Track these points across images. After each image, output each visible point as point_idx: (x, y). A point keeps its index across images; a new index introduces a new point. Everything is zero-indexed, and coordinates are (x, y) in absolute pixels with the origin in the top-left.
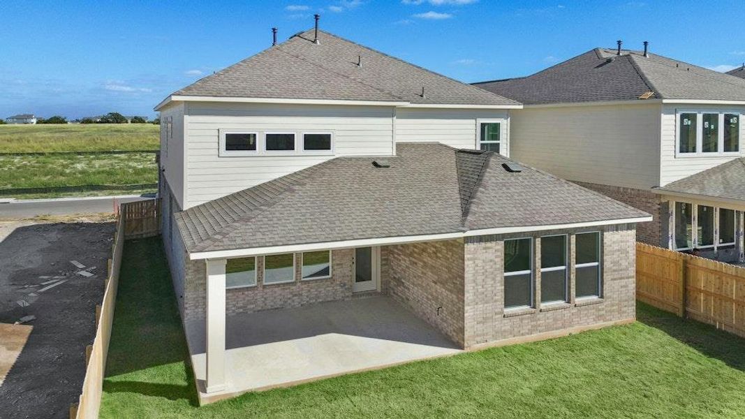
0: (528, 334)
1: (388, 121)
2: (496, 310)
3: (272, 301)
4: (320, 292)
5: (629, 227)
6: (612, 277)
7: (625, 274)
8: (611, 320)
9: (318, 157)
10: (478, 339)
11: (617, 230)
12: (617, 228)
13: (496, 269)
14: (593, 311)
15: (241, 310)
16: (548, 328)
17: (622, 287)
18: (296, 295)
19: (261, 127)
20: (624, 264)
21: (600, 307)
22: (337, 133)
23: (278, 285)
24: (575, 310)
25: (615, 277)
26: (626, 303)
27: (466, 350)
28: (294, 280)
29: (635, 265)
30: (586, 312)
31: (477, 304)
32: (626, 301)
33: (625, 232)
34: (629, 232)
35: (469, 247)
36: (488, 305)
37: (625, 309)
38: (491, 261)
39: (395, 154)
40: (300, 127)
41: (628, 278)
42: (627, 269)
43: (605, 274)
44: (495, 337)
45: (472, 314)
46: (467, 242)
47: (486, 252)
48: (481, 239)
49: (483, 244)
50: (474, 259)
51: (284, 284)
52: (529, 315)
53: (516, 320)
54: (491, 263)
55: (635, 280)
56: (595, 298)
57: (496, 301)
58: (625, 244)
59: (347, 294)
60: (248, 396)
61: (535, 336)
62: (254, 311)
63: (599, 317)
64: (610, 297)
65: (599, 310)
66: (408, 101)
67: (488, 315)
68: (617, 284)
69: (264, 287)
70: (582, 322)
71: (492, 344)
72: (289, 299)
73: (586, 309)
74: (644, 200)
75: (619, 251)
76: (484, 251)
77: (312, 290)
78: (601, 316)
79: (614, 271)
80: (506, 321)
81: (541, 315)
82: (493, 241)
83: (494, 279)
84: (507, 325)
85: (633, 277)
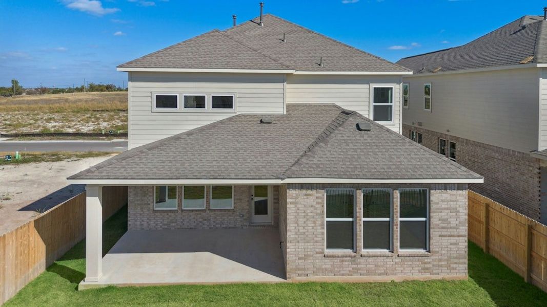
0: (349, 275)
1: (280, 85)
2: (317, 250)
3: (188, 222)
4: (224, 219)
5: (460, 187)
6: (440, 233)
7: (455, 232)
8: (439, 274)
9: (223, 114)
10: (300, 272)
11: (445, 189)
12: (445, 187)
13: (317, 214)
14: (418, 263)
15: (166, 227)
16: (369, 272)
17: (451, 244)
18: (205, 220)
19: (181, 90)
20: (454, 222)
21: (426, 261)
22: (238, 95)
23: (192, 211)
24: (398, 260)
25: (443, 233)
26: (456, 260)
27: (289, 281)
28: (204, 208)
29: (467, 225)
30: (409, 263)
31: (298, 242)
32: (456, 258)
33: (455, 192)
34: (460, 192)
35: (291, 193)
36: (309, 244)
37: (455, 266)
38: (312, 206)
39: (285, 113)
40: (210, 90)
41: (459, 236)
42: (457, 227)
43: (431, 230)
44: (315, 273)
45: (294, 250)
46: (289, 189)
47: (307, 198)
48: (302, 186)
49: (304, 191)
50: (295, 203)
51: (196, 210)
52: (350, 258)
53: (337, 261)
54: (312, 208)
55: (466, 239)
56: (422, 251)
57: (316, 242)
58: (455, 203)
59: (245, 224)
60: (110, 288)
61: (356, 278)
62: (175, 229)
63: (426, 270)
64: (437, 252)
65: (426, 263)
66: (294, 69)
67: (308, 253)
68: (446, 241)
69: (182, 211)
70: (406, 271)
71: (313, 278)
72: (201, 222)
73: (410, 261)
74: (527, 163)
75: (447, 209)
76: (306, 197)
77: (218, 218)
78: (427, 269)
79: (443, 228)
80: (327, 260)
81: (362, 260)
82: (314, 189)
83: (315, 222)
84: (327, 264)
85: (464, 236)
